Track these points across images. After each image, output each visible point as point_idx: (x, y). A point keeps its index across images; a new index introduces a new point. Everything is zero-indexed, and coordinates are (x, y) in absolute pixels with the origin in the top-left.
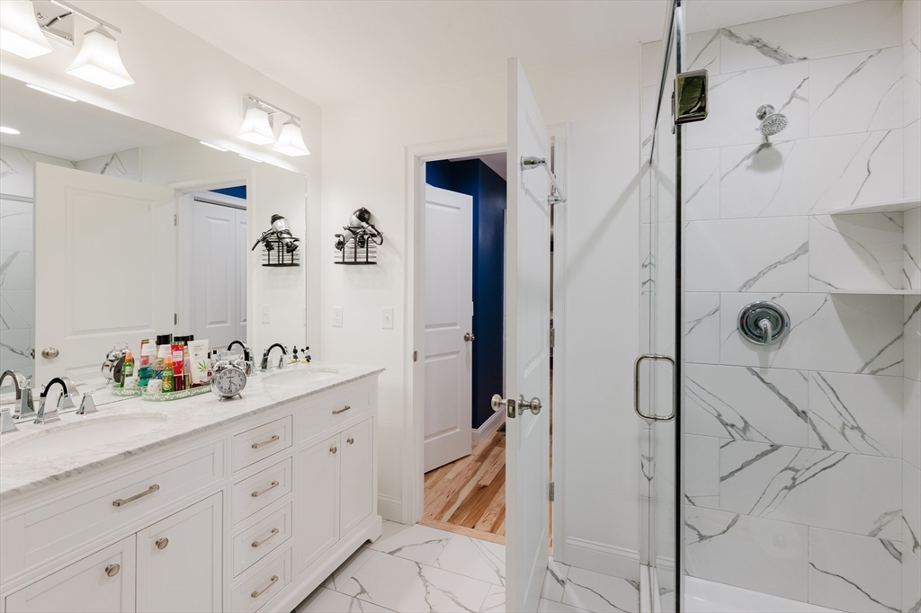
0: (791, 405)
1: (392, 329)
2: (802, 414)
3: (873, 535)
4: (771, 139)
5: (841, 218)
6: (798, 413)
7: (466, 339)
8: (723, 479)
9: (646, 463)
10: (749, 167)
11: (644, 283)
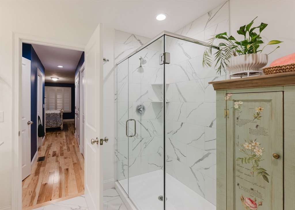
0: (145, 128)
1: (3, 122)
2: (147, 130)
3: (157, 153)
4: (142, 65)
5: (153, 85)
6: (146, 130)
7: (28, 124)
8: (133, 150)
9: (116, 152)
10: (138, 71)
11: (115, 100)
